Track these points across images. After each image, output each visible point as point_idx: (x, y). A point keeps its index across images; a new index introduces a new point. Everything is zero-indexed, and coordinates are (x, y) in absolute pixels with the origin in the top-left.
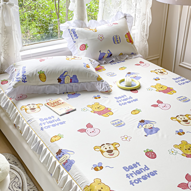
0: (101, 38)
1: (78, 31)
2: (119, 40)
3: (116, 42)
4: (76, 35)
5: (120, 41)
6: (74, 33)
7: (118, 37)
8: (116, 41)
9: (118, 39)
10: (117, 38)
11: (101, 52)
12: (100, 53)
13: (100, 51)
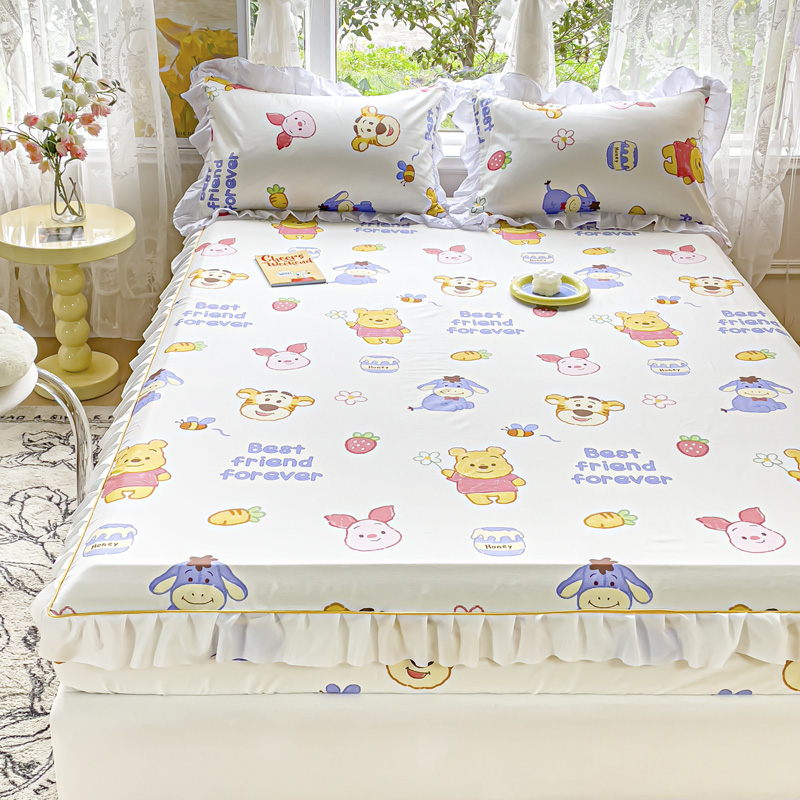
0: (564, 139)
1: (497, 107)
2: (631, 159)
3: (618, 165)
4: (489, 117)
5: (635, 164)
6: (486, 111)
7: (631, 150)
8: (619, 160)
9: (630, 156)
10: (627, 152)
11: (553, 186)
12: (548, 188)
13: (549, 182)
